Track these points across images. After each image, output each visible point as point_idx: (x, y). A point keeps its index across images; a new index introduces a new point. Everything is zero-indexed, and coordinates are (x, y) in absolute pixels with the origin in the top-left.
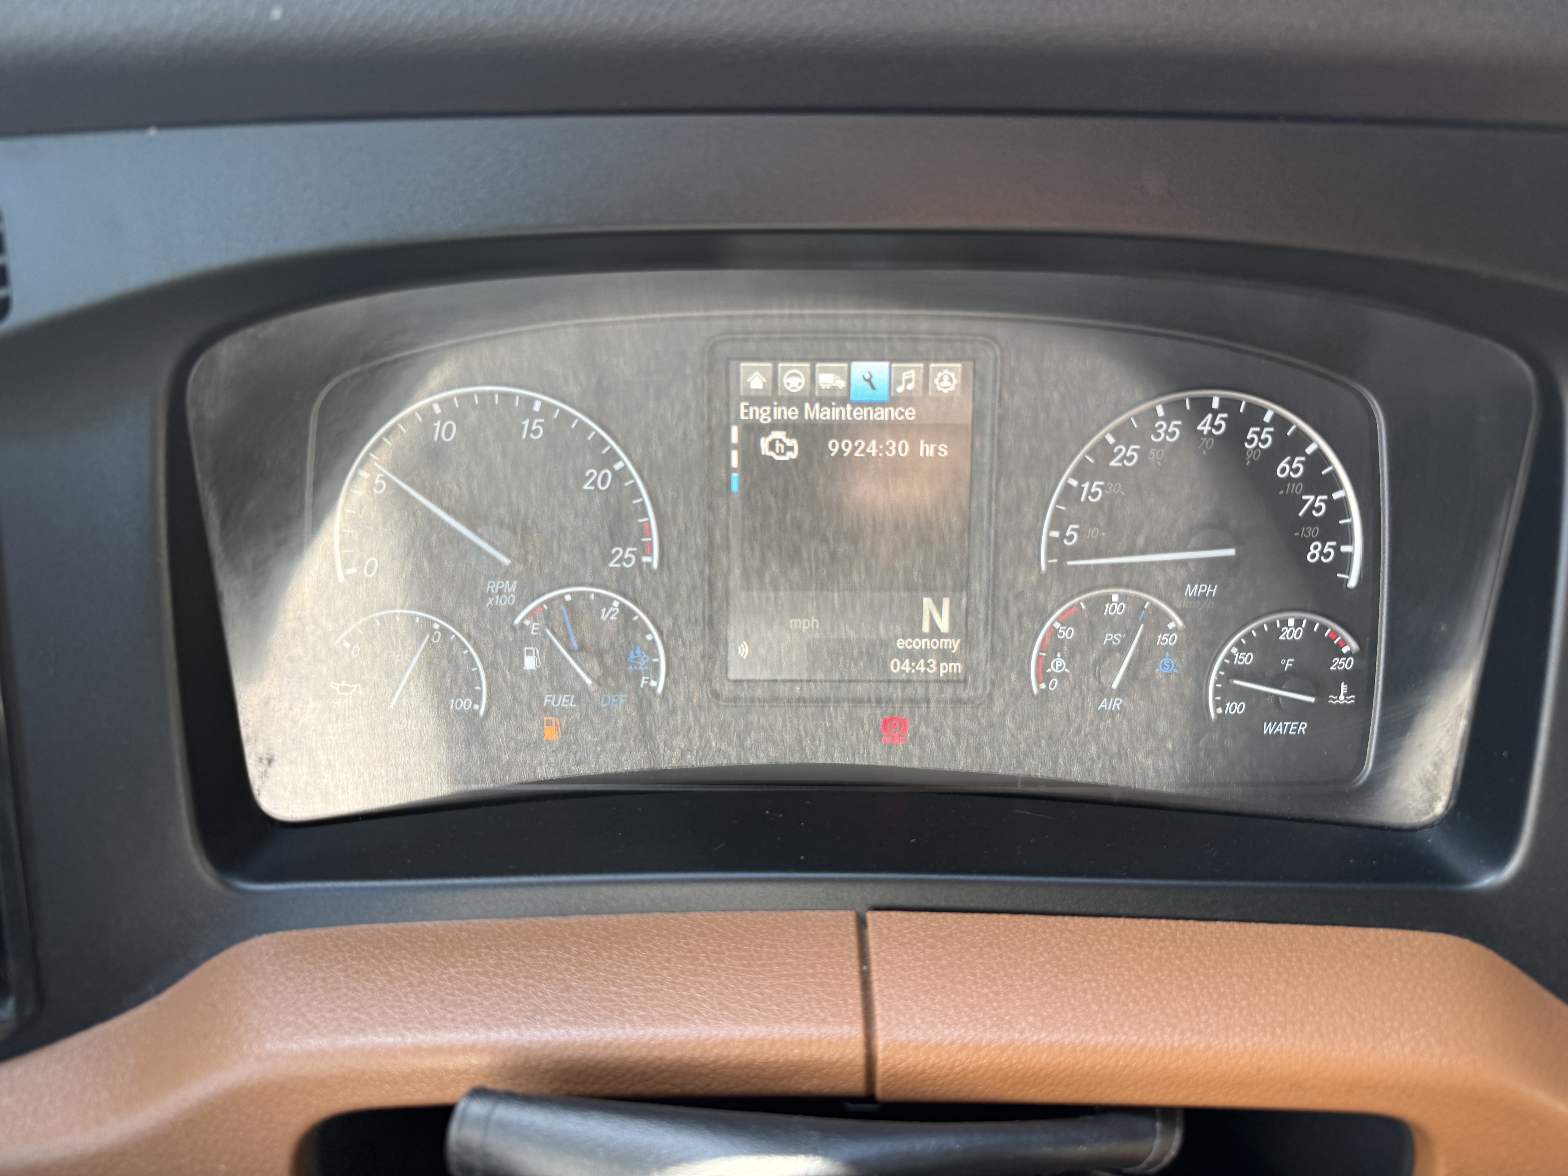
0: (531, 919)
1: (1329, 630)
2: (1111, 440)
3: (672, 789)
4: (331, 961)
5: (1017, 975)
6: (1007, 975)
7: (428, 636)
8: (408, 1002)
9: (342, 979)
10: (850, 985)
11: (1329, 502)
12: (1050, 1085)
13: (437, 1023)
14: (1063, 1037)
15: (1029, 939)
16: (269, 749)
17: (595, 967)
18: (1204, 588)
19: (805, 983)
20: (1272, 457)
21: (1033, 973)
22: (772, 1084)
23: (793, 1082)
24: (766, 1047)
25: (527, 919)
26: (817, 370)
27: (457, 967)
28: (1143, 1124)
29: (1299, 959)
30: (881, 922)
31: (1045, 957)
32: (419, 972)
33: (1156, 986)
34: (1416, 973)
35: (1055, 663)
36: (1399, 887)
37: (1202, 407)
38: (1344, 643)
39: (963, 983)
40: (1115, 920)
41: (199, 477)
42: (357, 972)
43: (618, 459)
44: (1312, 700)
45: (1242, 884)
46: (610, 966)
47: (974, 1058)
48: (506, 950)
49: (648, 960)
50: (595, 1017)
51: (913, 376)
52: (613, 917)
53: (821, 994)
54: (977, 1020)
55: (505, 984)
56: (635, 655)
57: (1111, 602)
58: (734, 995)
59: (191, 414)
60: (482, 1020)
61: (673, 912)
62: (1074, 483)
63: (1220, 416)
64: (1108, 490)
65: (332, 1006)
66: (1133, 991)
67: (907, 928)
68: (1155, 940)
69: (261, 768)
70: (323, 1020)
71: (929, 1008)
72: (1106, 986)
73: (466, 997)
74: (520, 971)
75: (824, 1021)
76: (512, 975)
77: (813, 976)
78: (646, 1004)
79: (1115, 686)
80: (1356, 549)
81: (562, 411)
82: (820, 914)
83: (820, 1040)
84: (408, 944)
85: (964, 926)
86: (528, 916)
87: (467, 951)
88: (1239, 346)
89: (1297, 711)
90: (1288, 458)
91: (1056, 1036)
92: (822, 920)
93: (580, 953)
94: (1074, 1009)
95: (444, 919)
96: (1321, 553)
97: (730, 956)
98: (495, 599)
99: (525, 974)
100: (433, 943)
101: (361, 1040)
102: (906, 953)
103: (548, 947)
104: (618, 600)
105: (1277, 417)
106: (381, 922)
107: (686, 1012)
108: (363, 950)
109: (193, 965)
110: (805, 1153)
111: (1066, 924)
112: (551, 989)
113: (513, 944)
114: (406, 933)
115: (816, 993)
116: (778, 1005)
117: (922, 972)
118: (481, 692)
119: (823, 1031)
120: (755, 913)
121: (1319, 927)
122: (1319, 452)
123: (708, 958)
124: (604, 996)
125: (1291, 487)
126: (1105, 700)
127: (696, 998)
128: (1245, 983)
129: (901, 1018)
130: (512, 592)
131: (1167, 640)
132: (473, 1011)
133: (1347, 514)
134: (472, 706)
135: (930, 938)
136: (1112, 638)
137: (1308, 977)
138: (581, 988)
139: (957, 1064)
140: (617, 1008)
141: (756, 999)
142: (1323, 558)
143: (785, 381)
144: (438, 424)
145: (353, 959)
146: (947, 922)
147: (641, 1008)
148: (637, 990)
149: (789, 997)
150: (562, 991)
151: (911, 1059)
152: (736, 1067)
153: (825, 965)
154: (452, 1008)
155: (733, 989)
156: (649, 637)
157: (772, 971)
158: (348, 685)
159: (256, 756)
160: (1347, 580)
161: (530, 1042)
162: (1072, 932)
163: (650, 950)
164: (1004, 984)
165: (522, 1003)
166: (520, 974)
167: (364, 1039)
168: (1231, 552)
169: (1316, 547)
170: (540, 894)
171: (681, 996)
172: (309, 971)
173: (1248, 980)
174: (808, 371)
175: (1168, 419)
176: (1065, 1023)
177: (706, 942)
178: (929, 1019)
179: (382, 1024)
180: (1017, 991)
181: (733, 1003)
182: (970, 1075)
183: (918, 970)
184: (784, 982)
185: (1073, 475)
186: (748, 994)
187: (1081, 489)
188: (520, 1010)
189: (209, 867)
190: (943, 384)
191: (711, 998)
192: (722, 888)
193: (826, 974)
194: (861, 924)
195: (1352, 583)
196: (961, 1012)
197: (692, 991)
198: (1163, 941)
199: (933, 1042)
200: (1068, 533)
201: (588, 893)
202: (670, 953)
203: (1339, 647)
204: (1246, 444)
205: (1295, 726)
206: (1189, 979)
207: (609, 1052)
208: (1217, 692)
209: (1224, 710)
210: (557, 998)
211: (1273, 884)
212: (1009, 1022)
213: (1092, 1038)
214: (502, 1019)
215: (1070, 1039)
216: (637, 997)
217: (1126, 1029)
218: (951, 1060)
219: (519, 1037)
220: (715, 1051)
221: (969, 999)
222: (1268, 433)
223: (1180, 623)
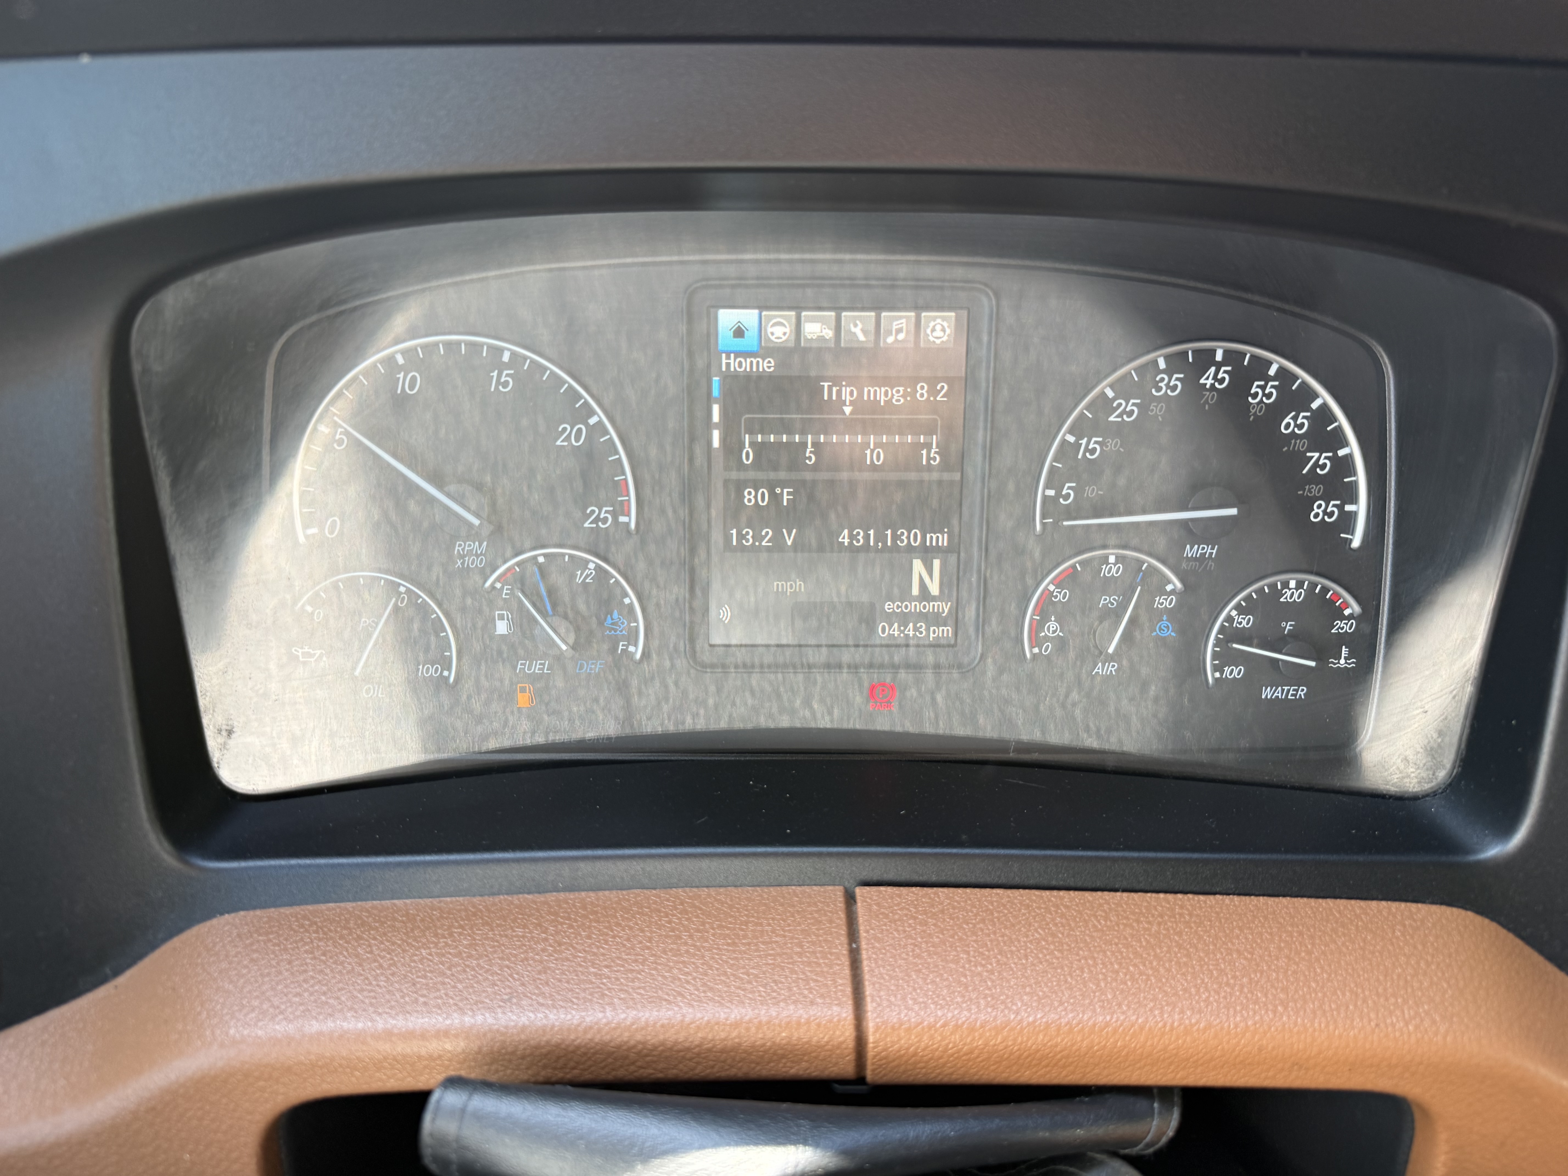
0: (506, 896)
1: (1331, 592)
2: (1110, 394)
3: (652, 758)
4: (296, 942)
5: (1012, 952)
6: (1000, 952)
7: (394, 600)
8: (378, 985)
9: (308, 961)
10: (839, 965)
11: (1334, 459)
12: (1047, 1066)
13: (408, 1008)
14: (1060, 1018)
15: (1024, 914)
16: (229, 719)
17: (574, 948)
18: (1203, 548)
19: (792, 963)
20: (1276, 412)
21: (1029, 950)
22: (758, 1068)
23: (781, 1065)
24: (753, 1030)
25: (502, 897)
26: (803, 319)
27: (429, 948)
28: (1141, 1104)
29: (1301, 934)
30: (871, 899)
31: (1040, 934)
32: (389, 953)
33: (1155, 964)
34: (1420, 947)
35: (1049, 626)
36: (1403, 858)
37: (1205, 359)
38: (1346, 605)
39: (956, 962)
40: (1112, 894)
41: (146, 434)
42: (324, 954)
43: (592, 413)
44: (1312, 664)
45: (1242, 856)
46: (589, 946)
47: (968, 1041)
48: (480, 930)
49: (628, 940)
50: (574, 1000)
51: (904, 325)
52: (592, 894)
53: (809, 974)
54: (971, 1000)
55: (478, 965)
56: (612, 619)
57: (1108, 564)
58: (719, 976)
59: (136, 367)
60: (456, 1005)
61: (655, 889)
62: (1071, 439)
63: (1223, 369)
64: (1107, 447)
65: (298, 990)
66: (1131, 968)
67: (898, 905)
68: (1153, 916)
69: (220, 740)
70: (289, 1004)
71: (921, 988)
72: (1103, 964)
73: (440, 979)
74: (495, 952)
75: (812, 1003)
76: (487, 956)
77: (800, 955)
78: (627, 986)
79: (1111, 650)
80: (1361, 508)
81: (533, 361)
82: (807, 889)
83: (808, 1022)
84: (377, 924)
85: (957, 901)
86: (503, 894)
87: (439, 931)
88: (1249, 296)
89: (1297, 675)
90: (1293, 413)
91: (1053, 1016)
92: (810, 896)
93: (557, 933)
94: (1070, 988)
95: (415, 898)
96: (1325, 512)
97: (713, 935)
98: (464, 561)
99: (501, 955)
100: (403, 922)
101: (330, 1025)
102: (897, 930)
103: (525, 927)
104: (594, 561)
105: (1282, 370)
106: (349, 901)
107: (668, 994)
108: (330, 931)
109: (153, 946)
110: (795, 1143)
111: (1062, 898)
112: (528, 971)
113: (487, 924)
114: (375, 912)
115: (804, 973)
116: (765, 986)
117: (913, 951)
118: (451, 657)
119: (812, 1013)
120: (740, 889)
121: (1320, 900)
122: (1324, 407)
123: (691, 936)
124: (582, 977)
125: (1295, 443)
126: (1100, 664)
127: (679, 979)
128: (1246, 958)
129: (893, 999)
130: (481, 554)
131: (1165, 602)
132: (446, 995)
133: (1353, 472)
134: (442, 673)
135: (921, 915)
136: (1108, 600)
137: (1309, 953)
138: (559, 969)
139: (951, 1046)
140: (597, 990)
141: (742, 979)
142: (1326, 518)
143: (770, 330)
144: (401, 375)
145: (320, 940)
146: (939, 897)
147: (621, 990)
148: (617, 971)
149: (776, 977)
150: (539, 973)
151: (903, 1042)
152: (722, 1051)
153: (813, 943)
154: (425, 992)
155: (717, 969)
156: (627, 601)
157: (757, 950)
158: (311, 650)
159: (214, 726)
160: (1351, 540)
161: (506, 1027)
162: (1067, 907)
163: (631, 928)
164: (998, 961)
165: (497, 986)
166: (495, 956)
167: (332, 1025)
168: (1233, 511)
169: (1319, 506)
170: (515, 870)
171: (664, 977)
172: (273, 952)
173: (1249, 956)
174: (794, 320)
175: (1170, 372)
176: (1061, 1003)
177: (688, 919)
178: (921, 1000)
179: (351, 1009)
180: (1012, 969)
181: (717, 984)
182: (964, 1058)
183: (910, 948)
184: (771, 962)
185: (1071, 431)
186: (734, 975)
187: (1077, 446)
188: (495, 993)
189: (166, 844)
190: (935, 334)
191: (694, 979)
192: (705, 863)
193: (814, 953)
194: (850, 899)
195: (1356, 543)
196: (954, 992)
197: (675, 971)
198: (1161, 916)
199: (926, 1023)
200: (1064, 492)
201: (566, 869)
202: (651, 932)
203: (1341, 609)
204: (1250, 399)
205: (1294, 690)
206: (1188, 955)
207: (589, 1036)
208: (1215, 656)
209: (1222, 674)
210: (534, 980)
211: (1274, 856)
212: (1003, 1002)
213: (1090, 1018)
214: (476, 1003)
215: (1067, 1020)
216: (617, 979)
217: (1125, 1008)
218: (944, 1043)
219: (494, 1022)
220: (700, 1035)
221: (962, 979)
222: (1272, 387)
223: (1179, 585)
